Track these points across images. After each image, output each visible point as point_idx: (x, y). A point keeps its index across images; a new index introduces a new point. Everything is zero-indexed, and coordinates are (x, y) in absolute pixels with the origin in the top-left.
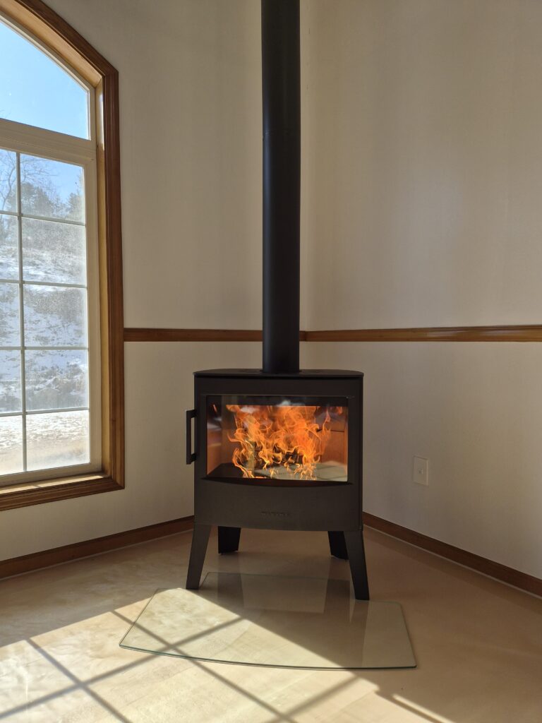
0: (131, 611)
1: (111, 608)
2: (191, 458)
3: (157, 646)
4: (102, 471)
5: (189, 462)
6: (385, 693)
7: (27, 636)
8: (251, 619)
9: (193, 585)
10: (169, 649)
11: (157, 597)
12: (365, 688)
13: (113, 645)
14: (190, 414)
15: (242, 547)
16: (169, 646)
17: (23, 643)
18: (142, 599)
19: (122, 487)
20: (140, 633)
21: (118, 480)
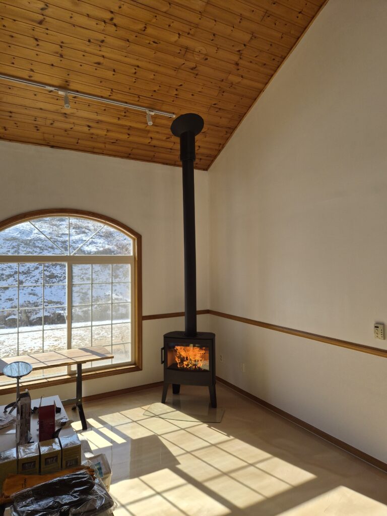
0: (146, 407)
1: (140, 407)
2: (162, 362)
3: (153, 415)
4: (135, 364)
5: (162, 364)
6: (209, 427)
7: (118, 411)
8: (179, 411)
9: (164, 402)
10: (155, 416)
11: (153, 404)
12: (205, 425)
13: (141, 414)
14: (162, 349)
15: (180, 392)
16: (156, 415)
17: (118, 413)
18: (148, 405)
19: (141, 370)
20: (148, 412)
21: (140, 367)
